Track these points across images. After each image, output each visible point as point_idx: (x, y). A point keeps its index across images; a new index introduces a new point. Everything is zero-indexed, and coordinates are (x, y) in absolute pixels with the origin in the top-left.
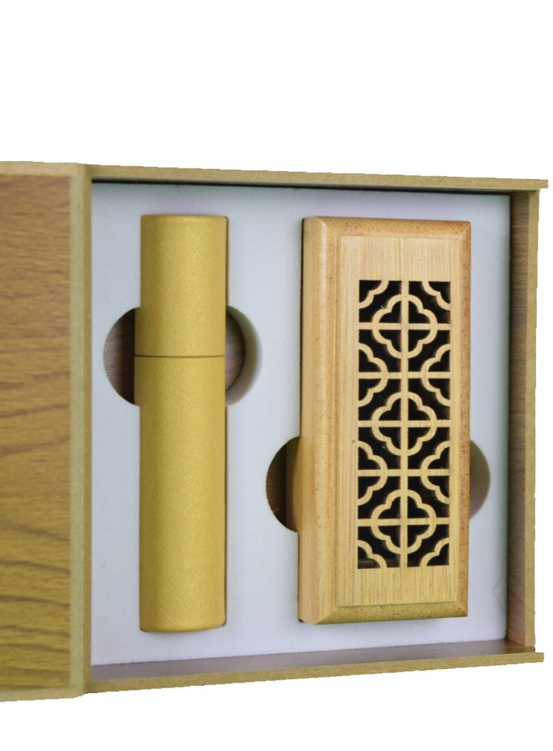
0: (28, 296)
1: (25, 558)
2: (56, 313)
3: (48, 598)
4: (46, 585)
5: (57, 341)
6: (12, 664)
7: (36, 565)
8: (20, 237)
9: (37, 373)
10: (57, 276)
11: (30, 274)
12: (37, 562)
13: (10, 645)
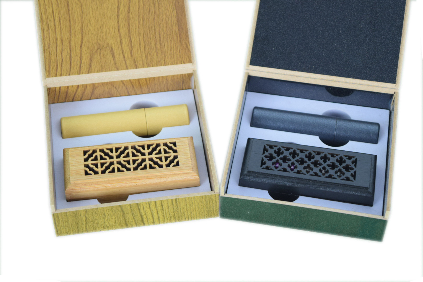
0: (157, 55)
1: (83, 62)
2: (153, 63)
3: (71, 69)
4: (75, 69)
5: (145, 64)
6: (52, 61)
7: (81, 65)
8: (173, 52)
9: (136, 60)
10: (164, 62)
11: (163, 55)
12: (82, 66)
13: (57, 61)
